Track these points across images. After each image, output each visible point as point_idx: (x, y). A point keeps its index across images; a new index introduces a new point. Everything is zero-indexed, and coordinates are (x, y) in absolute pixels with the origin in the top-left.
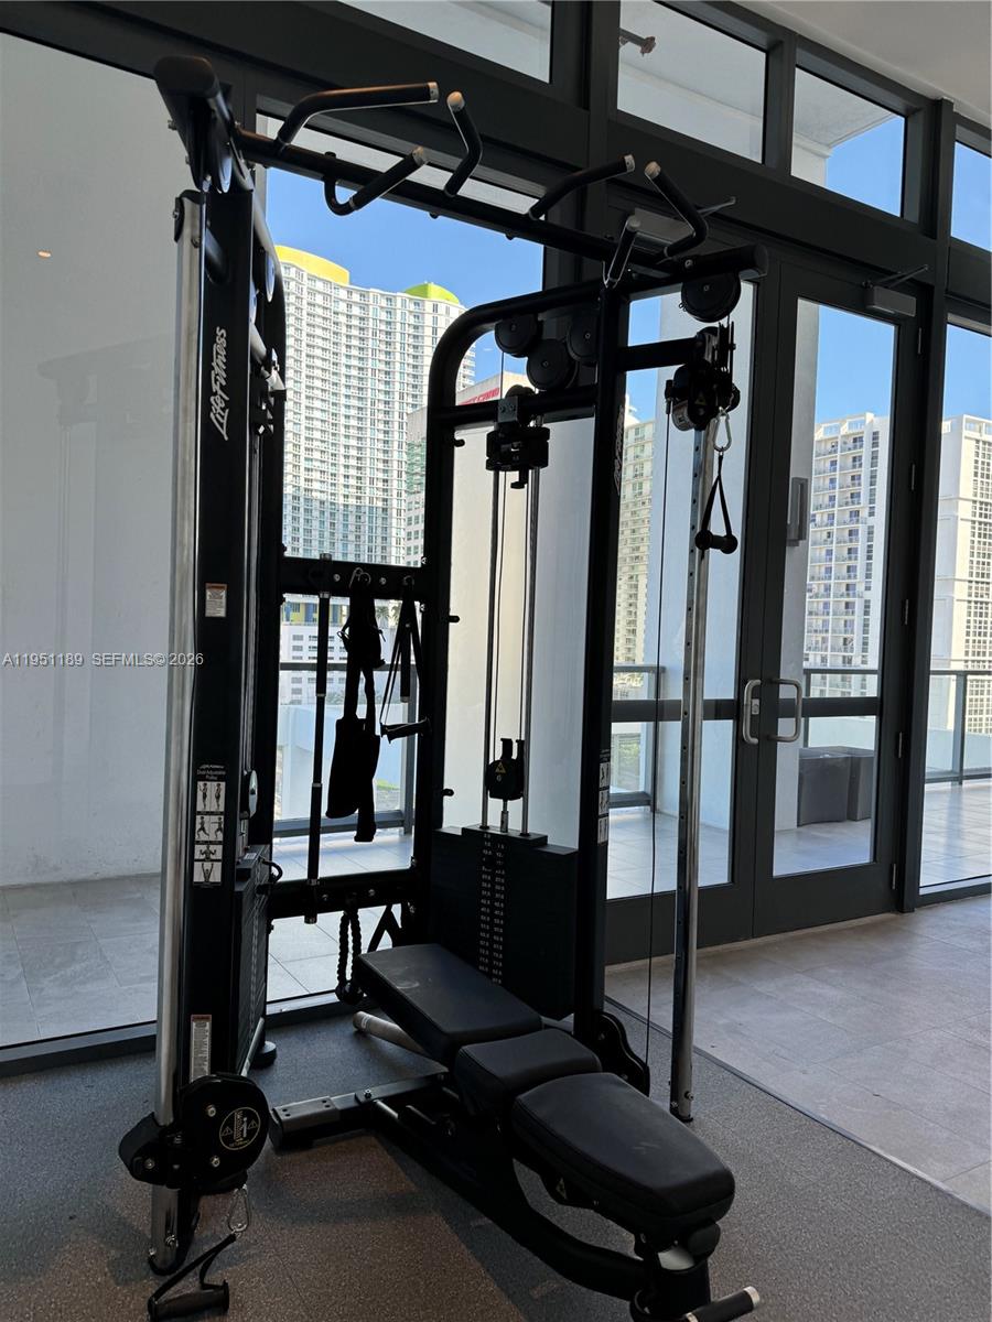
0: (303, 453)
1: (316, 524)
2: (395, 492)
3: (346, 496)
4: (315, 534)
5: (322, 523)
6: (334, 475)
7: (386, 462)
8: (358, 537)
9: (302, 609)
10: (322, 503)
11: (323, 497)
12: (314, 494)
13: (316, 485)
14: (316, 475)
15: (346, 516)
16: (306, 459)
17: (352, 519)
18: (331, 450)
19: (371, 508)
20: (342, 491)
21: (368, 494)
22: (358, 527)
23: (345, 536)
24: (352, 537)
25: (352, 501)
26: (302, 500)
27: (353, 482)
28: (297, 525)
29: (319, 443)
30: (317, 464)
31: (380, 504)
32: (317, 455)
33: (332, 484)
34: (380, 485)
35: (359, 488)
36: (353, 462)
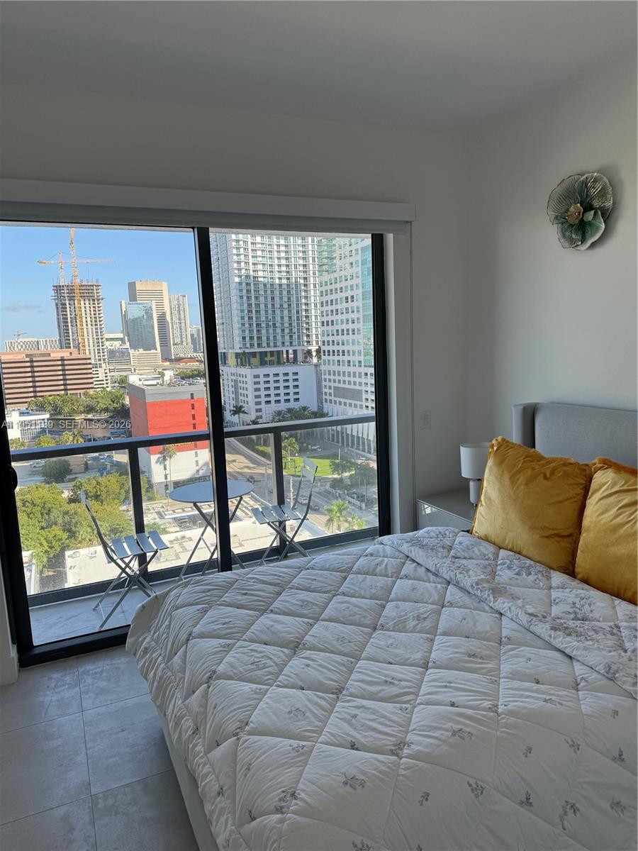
0: (250, 253)
1: (262, 299)
2: (311, 272)
3: (280, 279)
4: (262, 306)
5: (266, 298)
6: (271, 265)
7: (304, 252)
8: (289, 305)
9: (258, 355)
10: (265, 285)
11: (266, 280)
12: (260, 279)
13: (261, 274)
14: (260, 267)
15: (281, 293)
16: (253, 257)
17: (285, 293)
18: (268, 248)
19: (296, 285)
20: (277, 275)
21: (294, 275)
22: (289, 299)
23: (281, 306)
24: (285, 306)
25: (284, 281)
26: (252, 285)
27: (284, 269)
28: (250, 302)
29: (260, 245)
30: (260, 259)
31: (302, 281)
32: (259, 253)
33: (270, 272)
34: (301, 269)
35: (287, 272)
36: (283, 255)
